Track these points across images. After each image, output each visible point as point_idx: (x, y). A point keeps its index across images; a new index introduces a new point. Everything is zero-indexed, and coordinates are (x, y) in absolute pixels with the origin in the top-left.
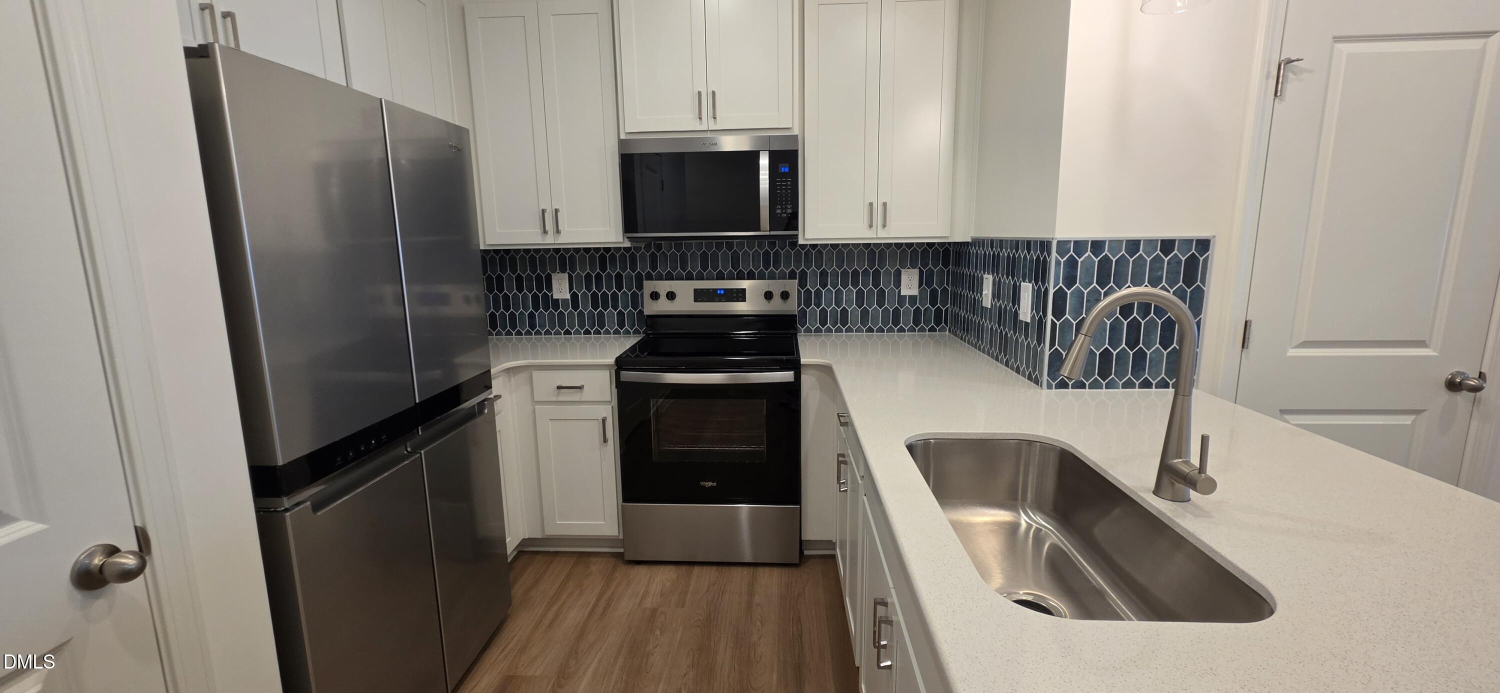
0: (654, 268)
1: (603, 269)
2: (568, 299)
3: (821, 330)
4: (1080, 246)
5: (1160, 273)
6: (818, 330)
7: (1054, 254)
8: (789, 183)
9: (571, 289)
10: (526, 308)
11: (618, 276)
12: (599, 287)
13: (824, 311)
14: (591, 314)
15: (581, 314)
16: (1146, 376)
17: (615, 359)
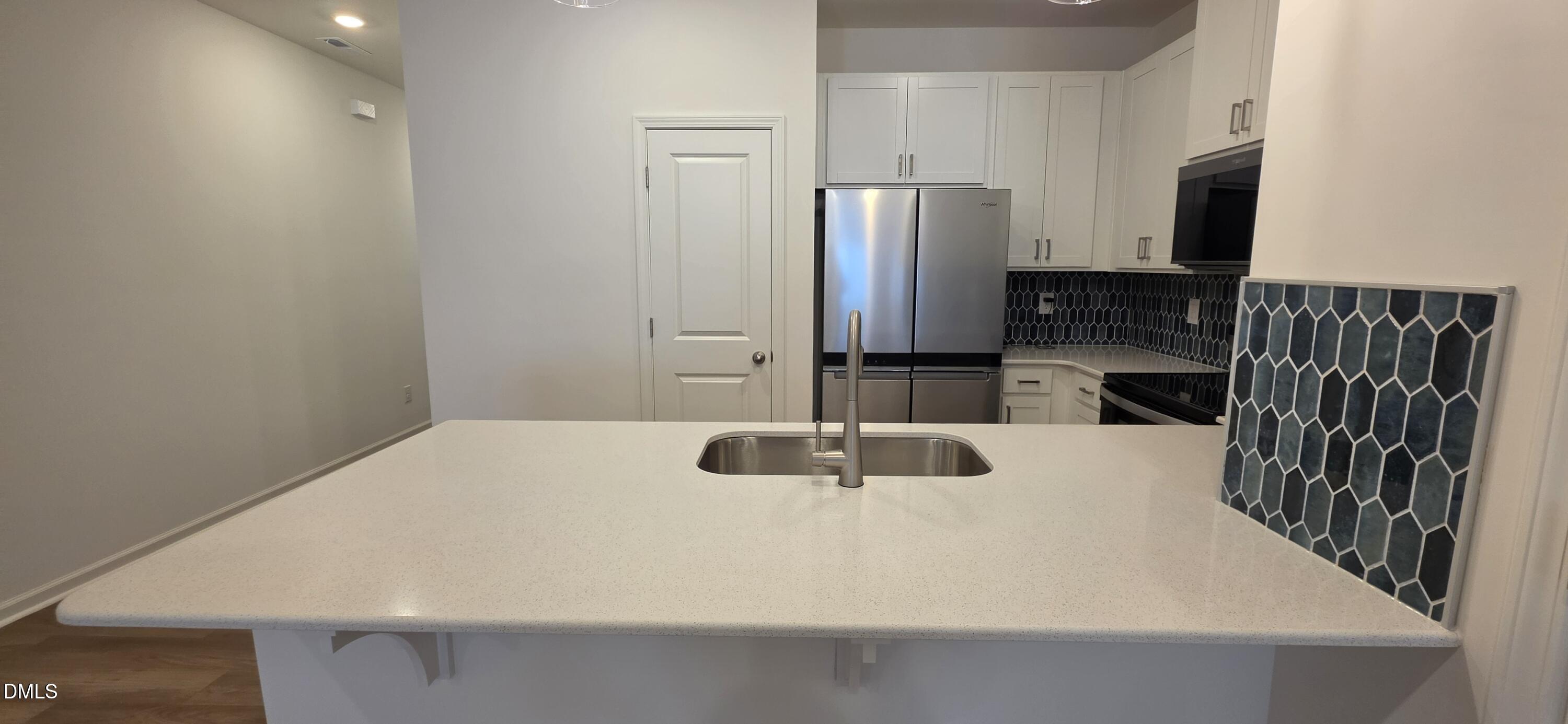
2: (1196, 325)
7: (1241, 301)
9: (1200, 315)
16: (1354, 548)
17: (1105, 374)
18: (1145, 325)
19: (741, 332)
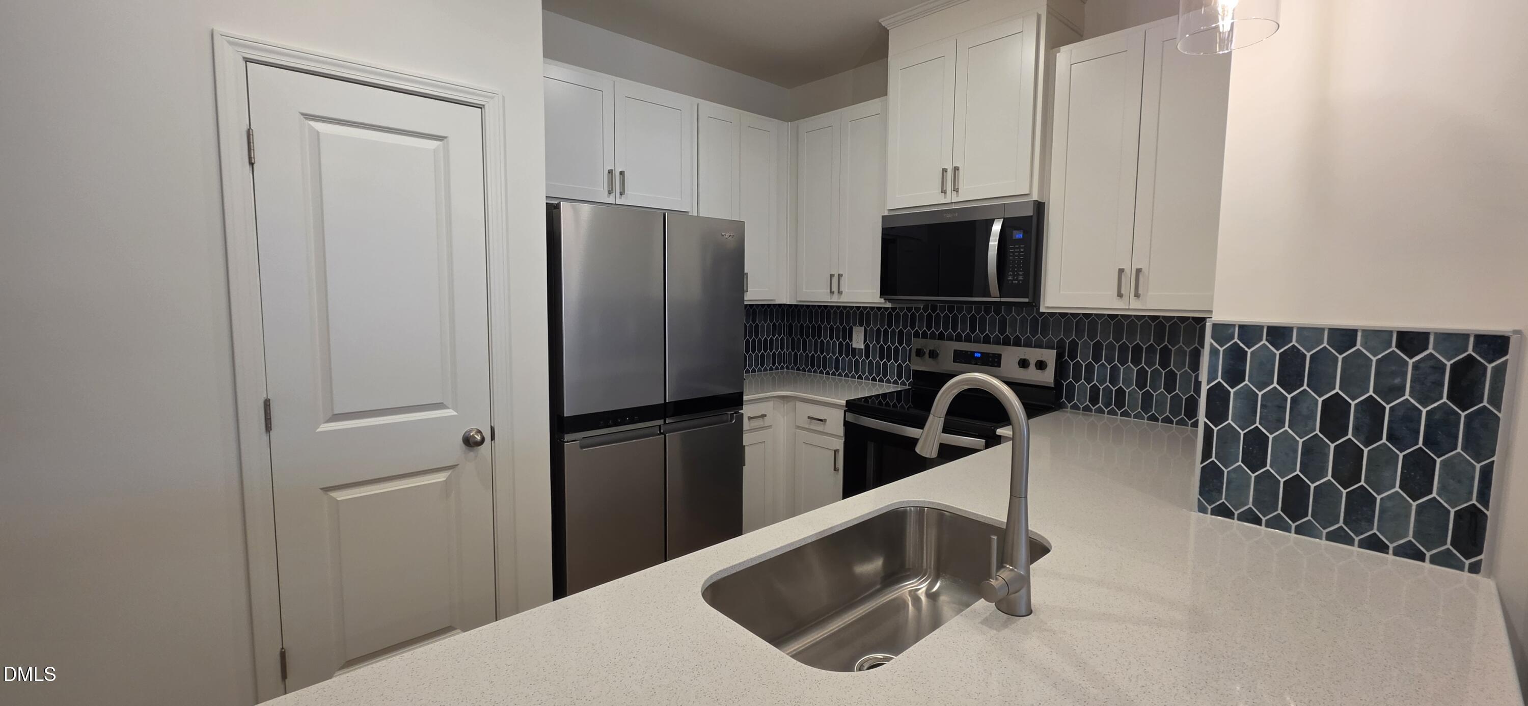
0: (929, 328)
1: (890, 326)
3: (1091, 410)
4: (1249, 332)
7: (1208, 340)
8: (1022, 250)
9: (865, 340)
10: (834, 354)
11: (901, 332)
12: (885, 342)
14: (878, 363)
15: (871, 363)
16: (1375, 532)
17: (847, 401)
19: (442, 403)
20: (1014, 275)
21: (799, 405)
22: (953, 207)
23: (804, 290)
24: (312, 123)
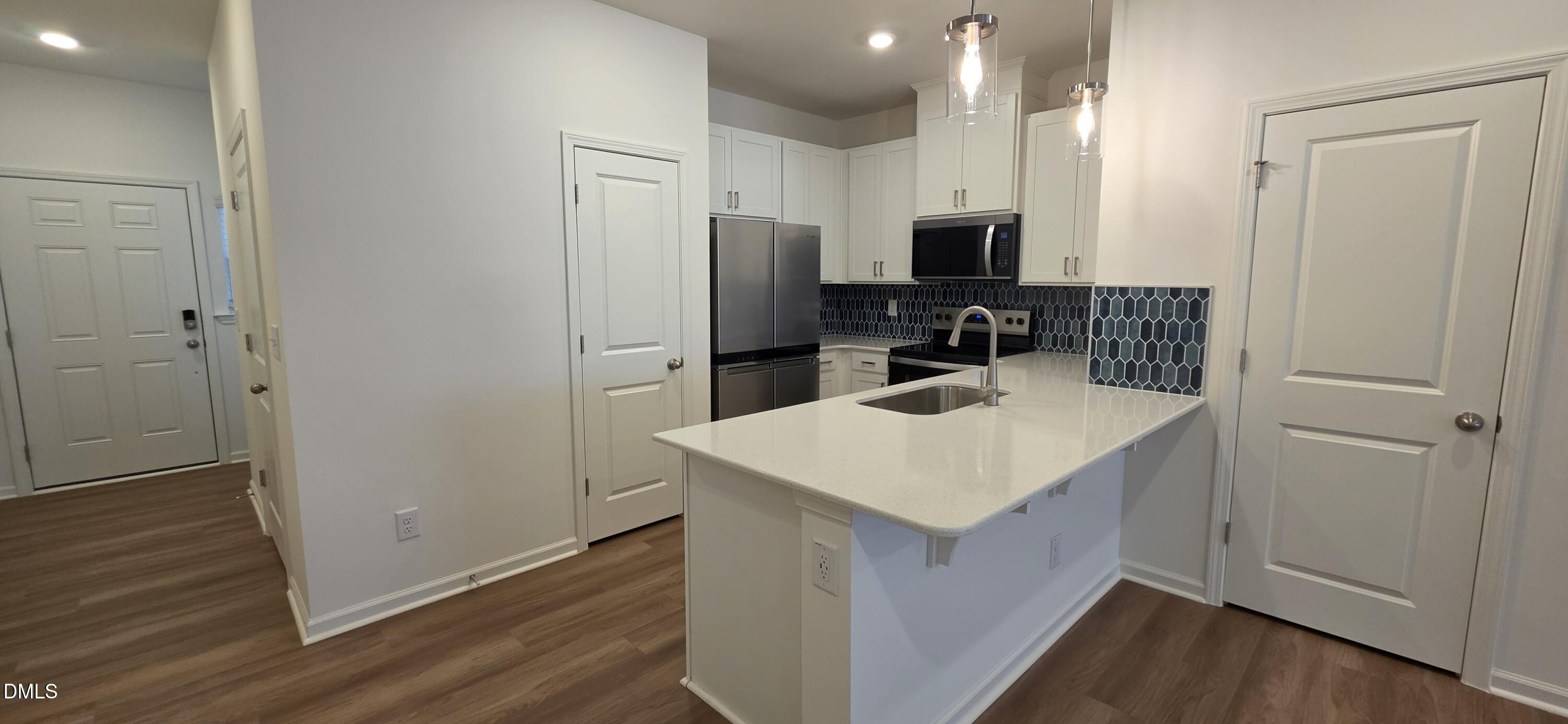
0: (945, 299)
1: (916, 298)
2: (896, 316)
3: (1053, 351)
4: (1111, 290)
5: (1170, 311)
6: (1050, 350)
7: (1093, 295)
9: (898, 310)
10: (874, 320)
11: (924, 303)
12: (913, 310)
13: (1055, 336)
14: (907, 326)
15: (902, 326)
16: (1162, 383)
17: (891, 349)
18: (850, 319)
19: (658, 342)
20: (1001, 262)
21: (854, 354)
22: (962, 216)
23: (854, 274)
24: (600, 178)
